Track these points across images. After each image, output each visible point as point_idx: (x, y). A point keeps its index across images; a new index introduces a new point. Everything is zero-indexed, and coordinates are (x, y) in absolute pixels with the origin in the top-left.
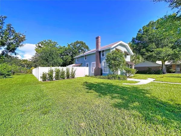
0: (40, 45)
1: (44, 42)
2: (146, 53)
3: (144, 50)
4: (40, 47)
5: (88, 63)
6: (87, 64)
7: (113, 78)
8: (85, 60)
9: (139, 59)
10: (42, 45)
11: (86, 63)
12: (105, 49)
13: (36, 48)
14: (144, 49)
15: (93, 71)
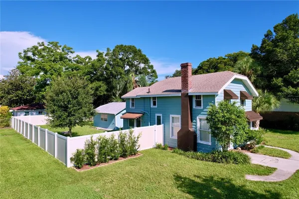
0: (30, 54)
1: (40, 48)
2: (284, 88)
3: (279, 81)
4: (28, 58)
5: (161, 115)
6: (159, 118)
7: (224, 160)
8: (152, 106)
9: (270, 104)
10: (34, 54)
11: (157, 115)
12: (201, 94)
13: (19, 63)
14: (280, 79)
15: (173, 135)
